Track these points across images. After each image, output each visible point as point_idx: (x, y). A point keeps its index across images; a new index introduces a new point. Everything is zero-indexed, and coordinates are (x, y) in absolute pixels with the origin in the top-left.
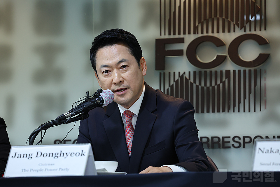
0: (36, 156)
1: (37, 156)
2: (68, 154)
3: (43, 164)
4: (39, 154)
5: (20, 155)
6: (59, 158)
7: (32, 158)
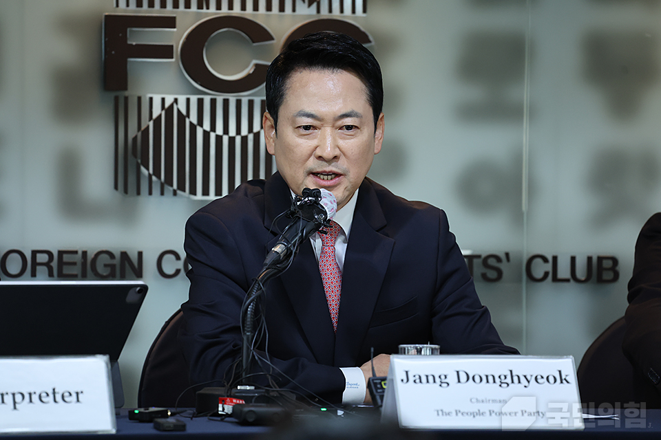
0: (457, 380)
1: (459, 381)
2: (529, 378)
3: (480, 398)
4: (463, 377)
5: (417, 377)
6: (511, 385)
7: (448, 384)
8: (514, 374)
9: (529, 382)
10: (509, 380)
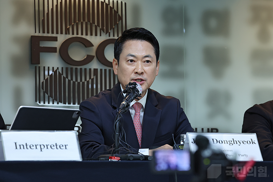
4: (215, 141)
8: (234, 140)
9: (240, 143)
10: (233, 143)
